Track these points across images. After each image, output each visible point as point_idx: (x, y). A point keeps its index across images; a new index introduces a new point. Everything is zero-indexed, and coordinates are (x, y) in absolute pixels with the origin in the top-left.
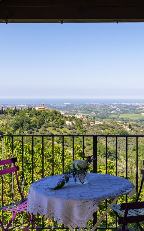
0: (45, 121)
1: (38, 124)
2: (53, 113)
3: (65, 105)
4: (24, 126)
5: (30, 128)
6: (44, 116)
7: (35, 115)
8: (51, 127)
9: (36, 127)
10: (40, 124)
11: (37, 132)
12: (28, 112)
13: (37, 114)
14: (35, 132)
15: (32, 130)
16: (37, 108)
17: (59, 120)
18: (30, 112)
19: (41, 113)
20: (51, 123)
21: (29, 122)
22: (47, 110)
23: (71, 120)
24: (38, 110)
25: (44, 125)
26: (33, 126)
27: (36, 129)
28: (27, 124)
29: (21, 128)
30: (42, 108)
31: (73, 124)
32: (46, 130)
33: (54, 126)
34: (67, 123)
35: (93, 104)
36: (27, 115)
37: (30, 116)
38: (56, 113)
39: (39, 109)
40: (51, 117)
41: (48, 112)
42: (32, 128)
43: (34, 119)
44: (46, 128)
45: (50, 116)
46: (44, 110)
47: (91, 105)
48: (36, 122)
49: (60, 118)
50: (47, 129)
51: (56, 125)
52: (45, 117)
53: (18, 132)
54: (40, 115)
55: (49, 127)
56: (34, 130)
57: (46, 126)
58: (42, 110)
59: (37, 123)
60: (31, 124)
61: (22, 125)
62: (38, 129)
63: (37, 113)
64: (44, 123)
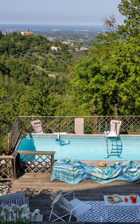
0: (30, 46)
1: (23, 49)
2: (39, 38)
3: (54, 31)
4: (9, 51)
5: (15, 53)
6: (29, 40)
7: (20, 39)
8: (36, 52)
9: (21, 51)
10: (25, 49)
11: (23, 57)
12: (13, 36)
13: (23, 39)
14: (21, 57)
15: (17, 54)
16: (22, 33)
17: (44, 45)
18: (15, 37)
19: (27, 38)
20: (36, 48)
21: (14, 47)
22: (32, 35)
23: (56, 46)
24: (23, 35)
25: (29, 50)
26: (18, 51)
27: (21, 54)
28: (13, 49)
29: (6, 52)
30: (28, 33)
31: (58, 49)
32: (31, 55)
33: (39, 51)
34: (53, 48)
35: (82, 31)
36: (12, 40)
37: (15, 41)
38: (41, 38)
39: (24, 33)
40: (37, 42)
41: (34, 37)
42: (17, 53)
43: (19, 43)
44: (32, 52)
45: (35, 41)
46: (29, 35)
47: (79, 32)
48: (21, 47)
49: (45, 43)
50: (33, 54)
51: (42, 50)
52: (30, 42)
53: (4, 56)
54: (25, 40)
55: (35, 52)
56: (19, 55)
57: (32, 51)
58: (27, 34)
59: (23, 47)
60: (16, 49)
61: (7, 49)
62: (24, 53)
63: (22, 37)
64: (29, 48)
